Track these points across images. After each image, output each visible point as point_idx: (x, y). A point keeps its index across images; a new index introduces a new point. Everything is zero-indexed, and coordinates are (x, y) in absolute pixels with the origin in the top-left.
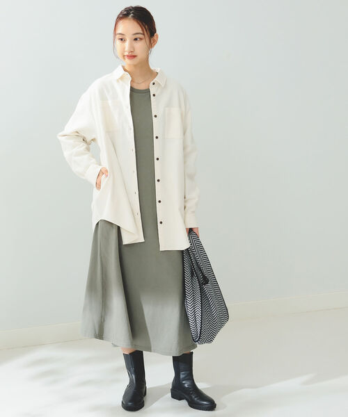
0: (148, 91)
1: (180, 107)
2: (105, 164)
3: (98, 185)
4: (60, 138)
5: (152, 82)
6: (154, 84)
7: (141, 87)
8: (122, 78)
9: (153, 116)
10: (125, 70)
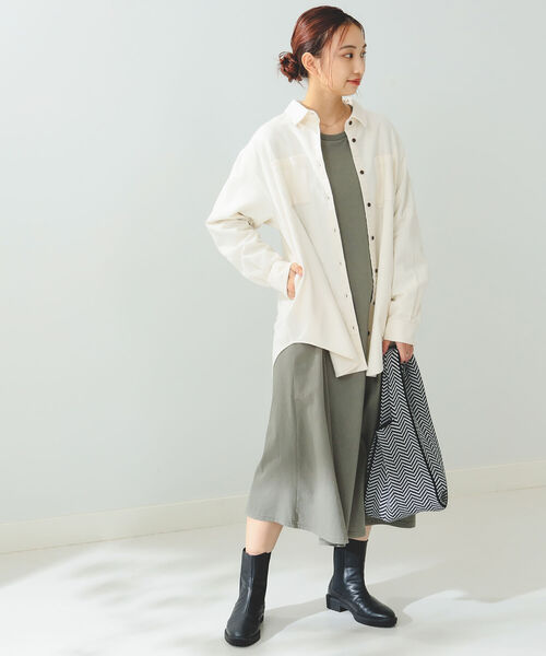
0: (344, 136)
1: (391, 153)
2: (296, 258)
3: (291, 292)
4: (210, 227)
5: (348, 121)
6: (350, 123)
7: (333, 130)
8: (304, 122)
9: (358, 172)
10: (308, 108)
